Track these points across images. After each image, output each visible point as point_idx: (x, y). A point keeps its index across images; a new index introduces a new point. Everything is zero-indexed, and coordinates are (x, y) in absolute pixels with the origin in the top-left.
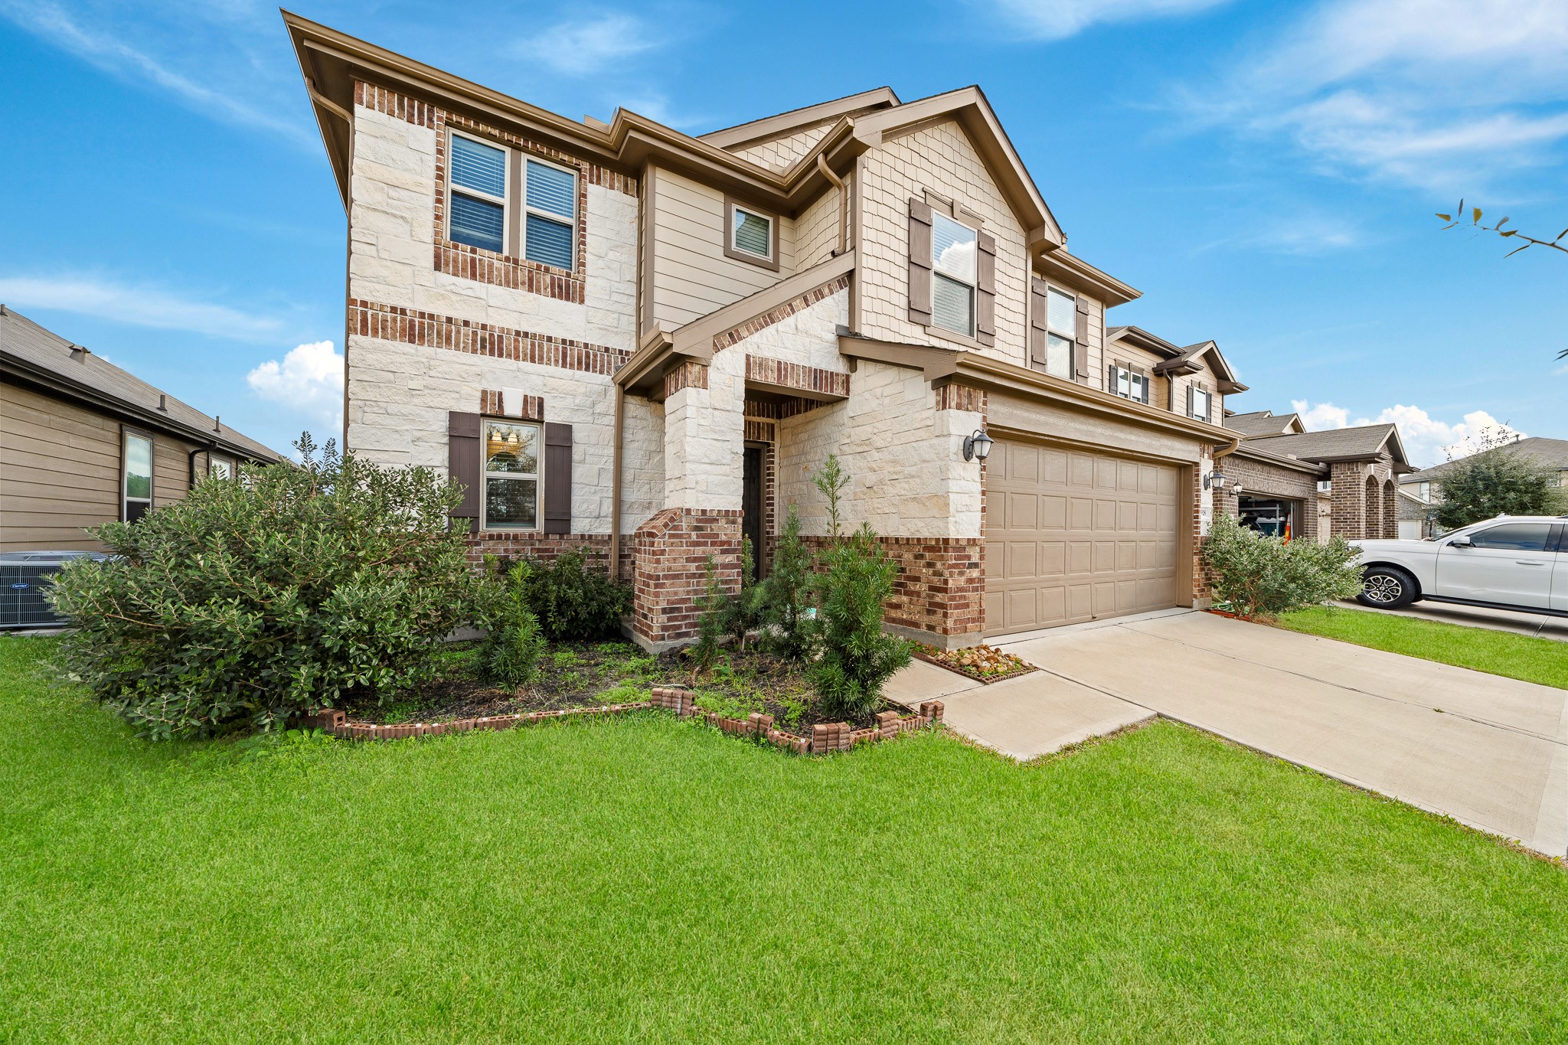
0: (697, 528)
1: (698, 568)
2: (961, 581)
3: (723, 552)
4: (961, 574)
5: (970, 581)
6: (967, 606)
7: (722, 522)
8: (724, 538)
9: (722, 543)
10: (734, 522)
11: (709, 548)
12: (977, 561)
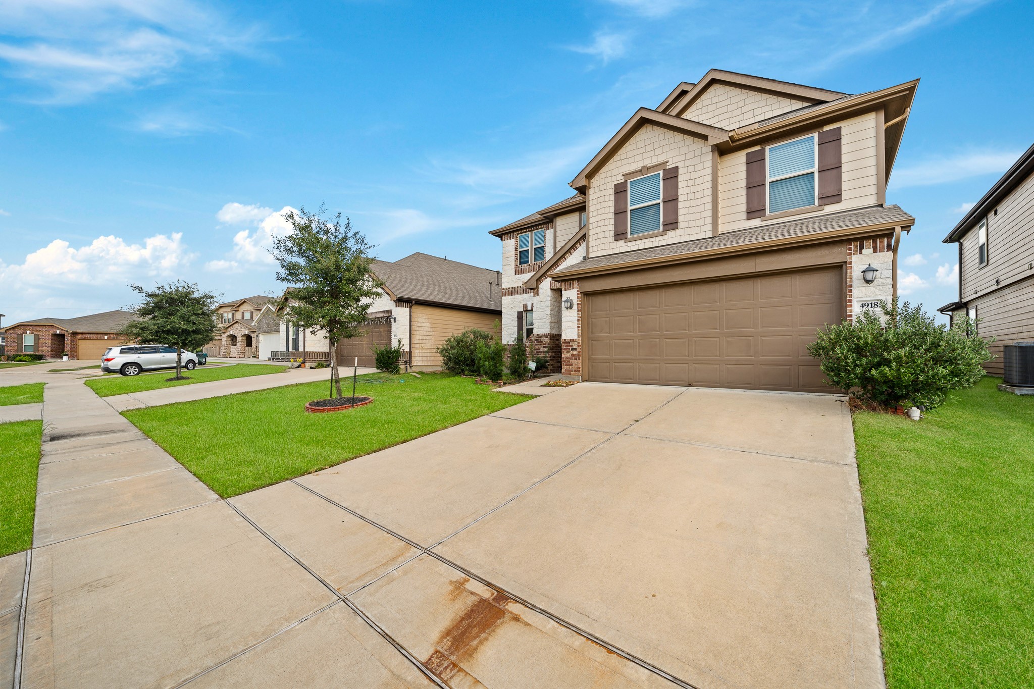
0: (536, 340)
1: (537, 352)
2: (568, 355)
3: (544, 347)
4: (568, 352)
5: (573, 355)
6: (572, 365)
7: (544, 337)
8: (544, 343)
9: (544, 344)
10: (547, 337)
11: (540, 346)
12: (576, 347)
